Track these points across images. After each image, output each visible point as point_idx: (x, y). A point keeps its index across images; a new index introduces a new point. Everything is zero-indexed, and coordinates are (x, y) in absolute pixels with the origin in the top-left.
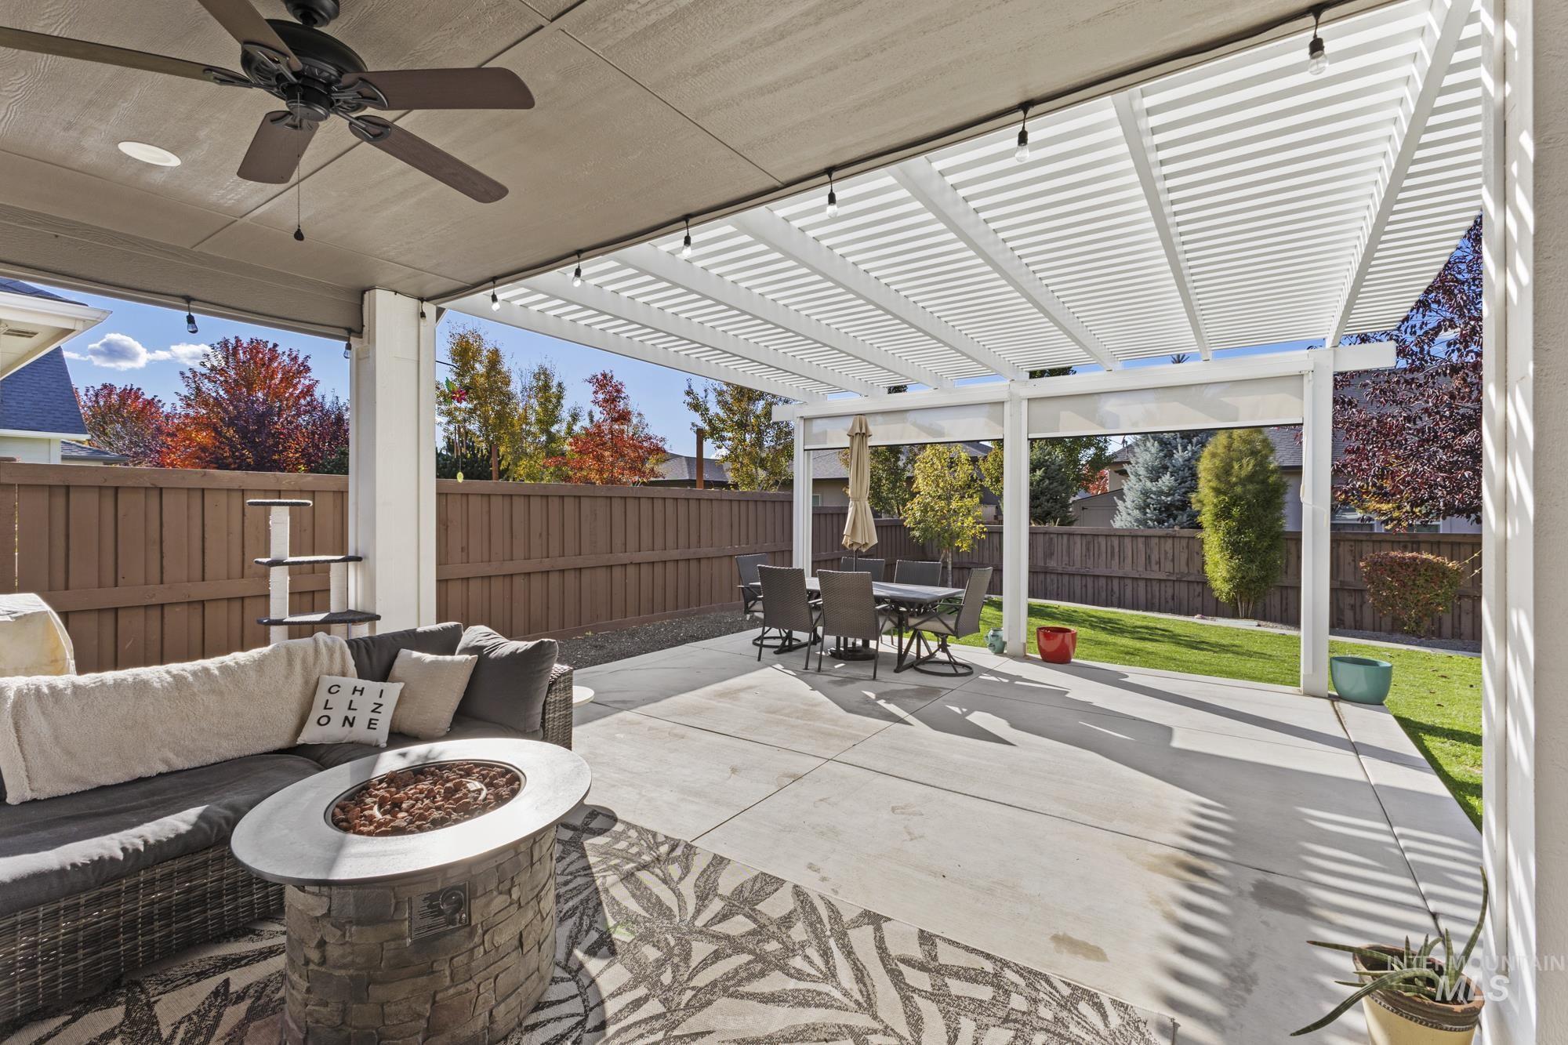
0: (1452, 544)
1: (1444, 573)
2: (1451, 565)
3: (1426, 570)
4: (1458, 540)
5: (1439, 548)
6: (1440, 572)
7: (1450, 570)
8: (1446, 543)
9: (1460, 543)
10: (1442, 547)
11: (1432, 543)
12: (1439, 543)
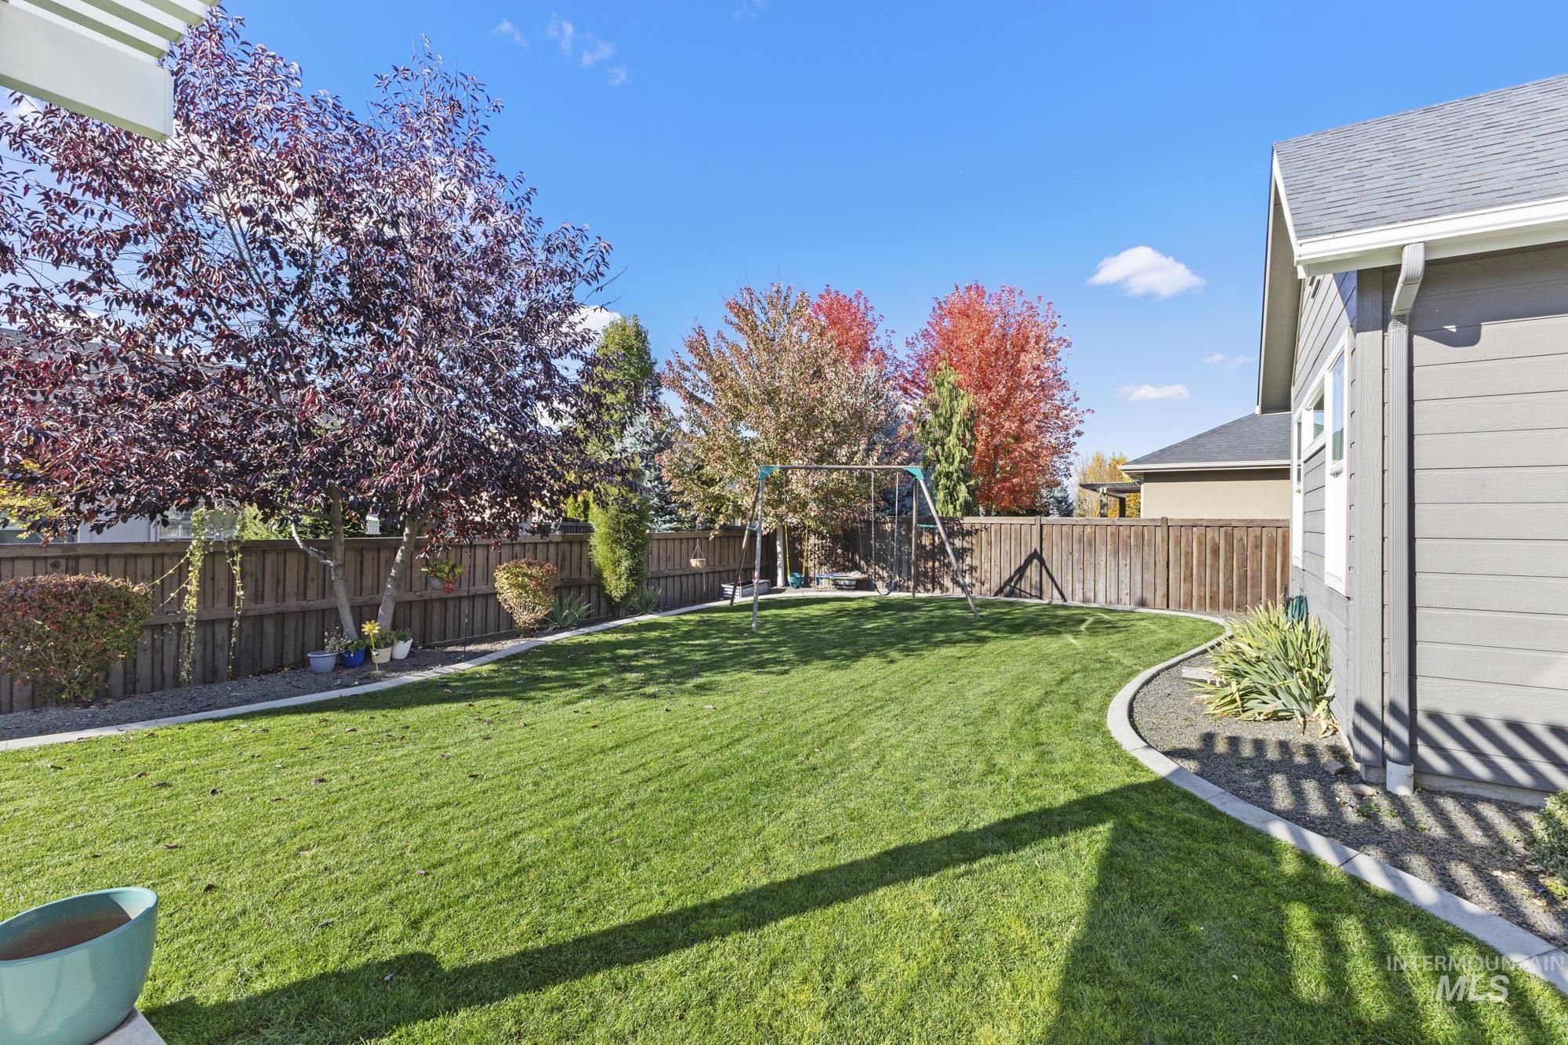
0: (126, 557)
1: (127, 603)
2: (136, 589)
3: (101, 601)
4: (133, 551)
5: (107, 564)
6: (122, 602)
7: (136, 595)
8: (116, 556)
9: (136, 556)
10: (113, 563)
11: (96, 557)
12: (107, 556)
